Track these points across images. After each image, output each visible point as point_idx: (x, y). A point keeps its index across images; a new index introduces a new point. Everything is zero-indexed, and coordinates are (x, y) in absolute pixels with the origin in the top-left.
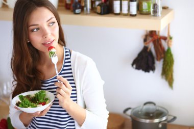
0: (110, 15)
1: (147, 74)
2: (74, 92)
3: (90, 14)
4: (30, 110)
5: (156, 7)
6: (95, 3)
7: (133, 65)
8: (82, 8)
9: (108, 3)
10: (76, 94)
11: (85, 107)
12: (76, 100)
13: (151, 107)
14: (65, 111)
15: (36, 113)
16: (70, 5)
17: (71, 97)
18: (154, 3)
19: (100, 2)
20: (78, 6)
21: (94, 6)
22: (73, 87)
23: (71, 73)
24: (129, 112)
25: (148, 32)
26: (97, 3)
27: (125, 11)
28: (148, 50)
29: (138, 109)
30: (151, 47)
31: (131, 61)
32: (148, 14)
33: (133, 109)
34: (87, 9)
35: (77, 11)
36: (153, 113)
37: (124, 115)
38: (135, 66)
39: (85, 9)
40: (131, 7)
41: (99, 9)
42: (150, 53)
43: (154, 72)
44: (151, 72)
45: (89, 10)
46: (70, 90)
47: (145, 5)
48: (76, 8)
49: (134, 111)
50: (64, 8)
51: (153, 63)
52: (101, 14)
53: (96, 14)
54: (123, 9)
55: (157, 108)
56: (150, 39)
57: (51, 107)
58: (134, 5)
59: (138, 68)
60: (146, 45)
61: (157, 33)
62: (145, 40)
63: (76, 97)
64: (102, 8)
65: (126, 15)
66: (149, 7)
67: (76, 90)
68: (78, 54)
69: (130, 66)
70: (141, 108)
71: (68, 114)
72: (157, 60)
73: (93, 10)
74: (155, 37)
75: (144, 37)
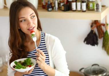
0: (70, 11)
1: (93, 47)
2: (48, 59)
3: (57, 11)
4: (22, 70)
5: (98, 5)
6: (60, 4)
7: (84, 41)
8: (53, 8)
9: (68, 4)
10: (49, 60)
11: (55, 68)
12: (49, 64)
13: (96, 67)
14: (42, 70)
15: (26, 72)
16: (45, 6)
17: (46, 62)
18: (97, 3)
19: (64, 4)
20: (50, 6)
21: (60, 6)
22: (46, 55)
23: (45, 47)
24: (83, 71)
25: (93, 21)
26: (62, 4)
27: (79, 9)
28: (94, 32)
29: (88, 69)
30: (96, 30)
31: (83, 39)
32: (93, 10)
33: (86, 69)
34: (56, 8)
35: (50, 9)
36: (97, 71)
37: (80, 72)
38: (86, 42)
39: (54, 8)
40: (82, 6)
41: (63, 8)
42: (95, 34)
43: (97, 46)
44: (96, 46)
45: (57, 9)
46: (44, 57)
47: (91, 5)
48: (49, 8)
49: (86, 70)
50: (41, 8)
51: (97, 40)
52: (64, 11)
53: (61, 11)
54: (78, 7)
55: (100, 68)
56: (94, 25)
57: (35, 68)
58: (84, 5)
59: (88, 43)
60: (92, 29)
61: (99, 22)
62: (92, 26)
63: (49, 62)
64: (65, 7)
65: (79, 11)
66: (94, 6)
67: (48, 57)
68: (49, 35)
69: (83, 42)
70: (90, 68)
71: (44, 72)
72: (99, 38)
73: (59, 8)
74: (97, 24)
75: (91, 24)
